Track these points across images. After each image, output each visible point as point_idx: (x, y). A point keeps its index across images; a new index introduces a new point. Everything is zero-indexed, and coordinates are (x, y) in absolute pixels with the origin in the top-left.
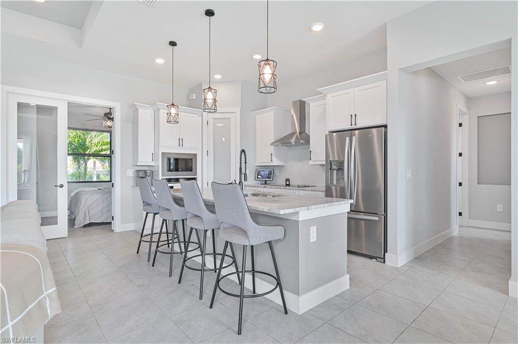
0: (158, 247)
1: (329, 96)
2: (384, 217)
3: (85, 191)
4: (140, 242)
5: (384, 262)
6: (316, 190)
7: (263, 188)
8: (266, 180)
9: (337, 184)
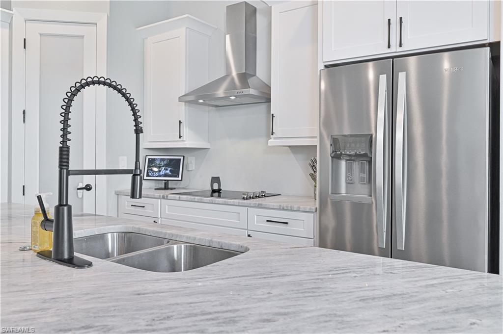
6: (291, 207)
7: (159, 200)
8: (168, 180)
9: (347, 193)
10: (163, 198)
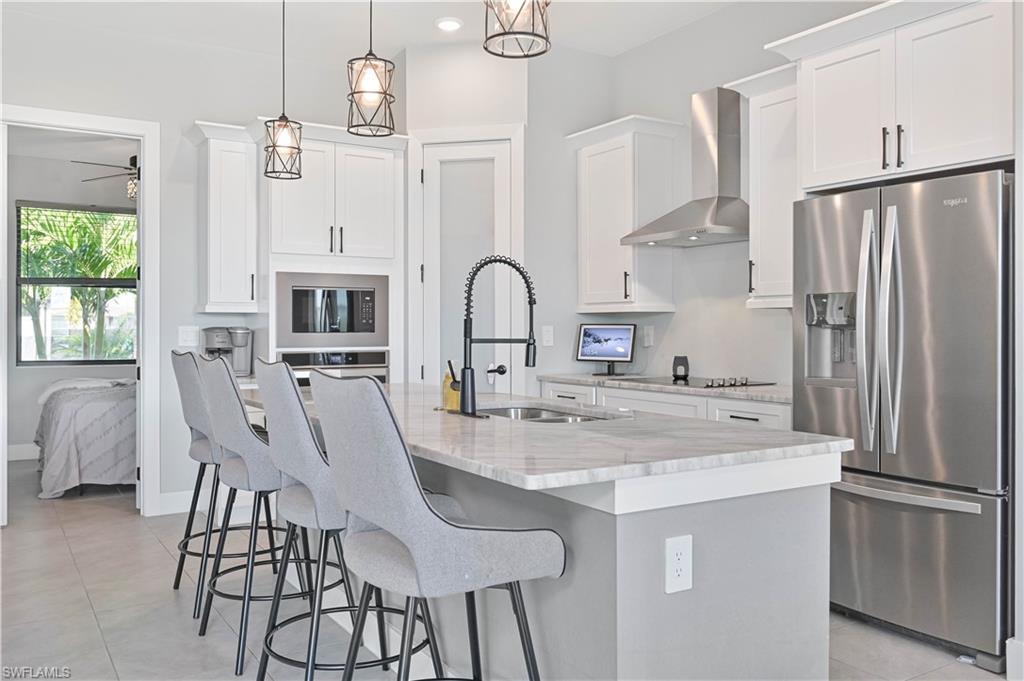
0: (216, 574)
1: (807, 67)
2: (1005, 504)
3: (75, 388)
4: (183, 558)
5: (1003, 672)
6: (762, 397)
7: (594, 389)
8: (613, 362)
9: (833, 377)
10: (599, 385)
